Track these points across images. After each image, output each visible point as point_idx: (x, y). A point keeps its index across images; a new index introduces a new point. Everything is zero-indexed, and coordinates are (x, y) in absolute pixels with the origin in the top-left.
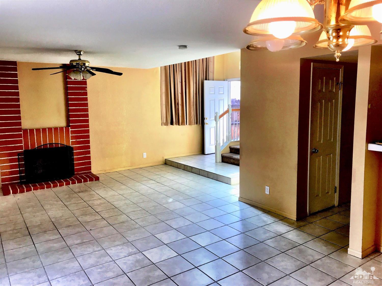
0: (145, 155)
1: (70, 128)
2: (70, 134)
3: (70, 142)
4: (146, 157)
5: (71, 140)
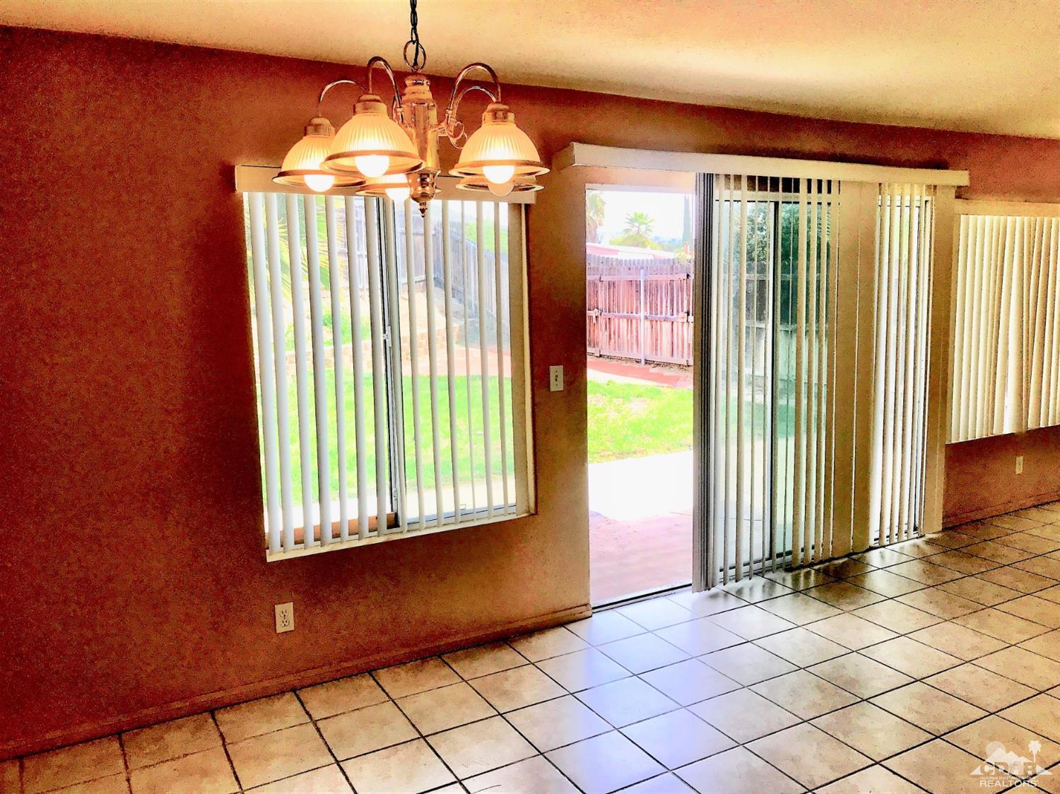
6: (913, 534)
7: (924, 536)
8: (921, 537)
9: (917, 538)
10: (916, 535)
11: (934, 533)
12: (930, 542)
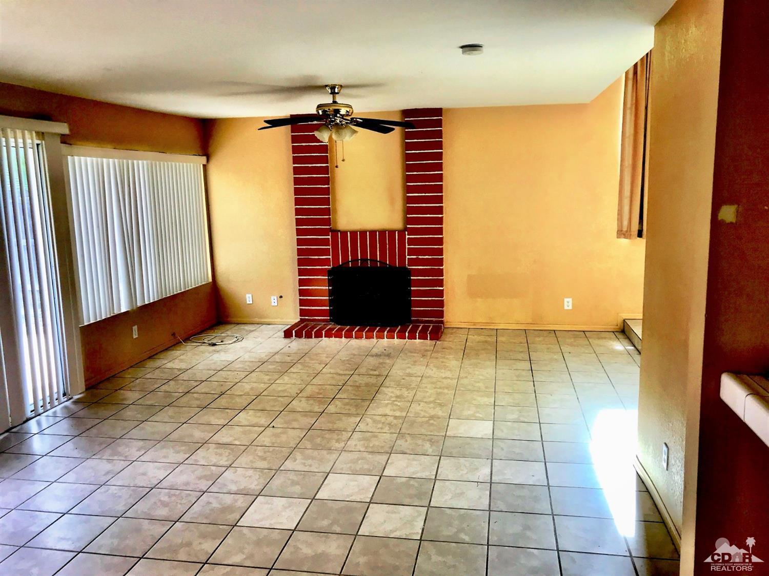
0: (568, 304)
1: (406, 233)
2: (407, 245)
3: (407, 259)
4: (570, 308)
5: (408, 255)
6: (63, 399)
7: (72, 398)
8: (70, 399)
9: (66, 401)
10: (66, 399)
11: (80, 394)
12: (76, 402)
